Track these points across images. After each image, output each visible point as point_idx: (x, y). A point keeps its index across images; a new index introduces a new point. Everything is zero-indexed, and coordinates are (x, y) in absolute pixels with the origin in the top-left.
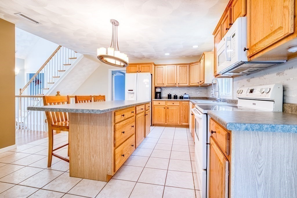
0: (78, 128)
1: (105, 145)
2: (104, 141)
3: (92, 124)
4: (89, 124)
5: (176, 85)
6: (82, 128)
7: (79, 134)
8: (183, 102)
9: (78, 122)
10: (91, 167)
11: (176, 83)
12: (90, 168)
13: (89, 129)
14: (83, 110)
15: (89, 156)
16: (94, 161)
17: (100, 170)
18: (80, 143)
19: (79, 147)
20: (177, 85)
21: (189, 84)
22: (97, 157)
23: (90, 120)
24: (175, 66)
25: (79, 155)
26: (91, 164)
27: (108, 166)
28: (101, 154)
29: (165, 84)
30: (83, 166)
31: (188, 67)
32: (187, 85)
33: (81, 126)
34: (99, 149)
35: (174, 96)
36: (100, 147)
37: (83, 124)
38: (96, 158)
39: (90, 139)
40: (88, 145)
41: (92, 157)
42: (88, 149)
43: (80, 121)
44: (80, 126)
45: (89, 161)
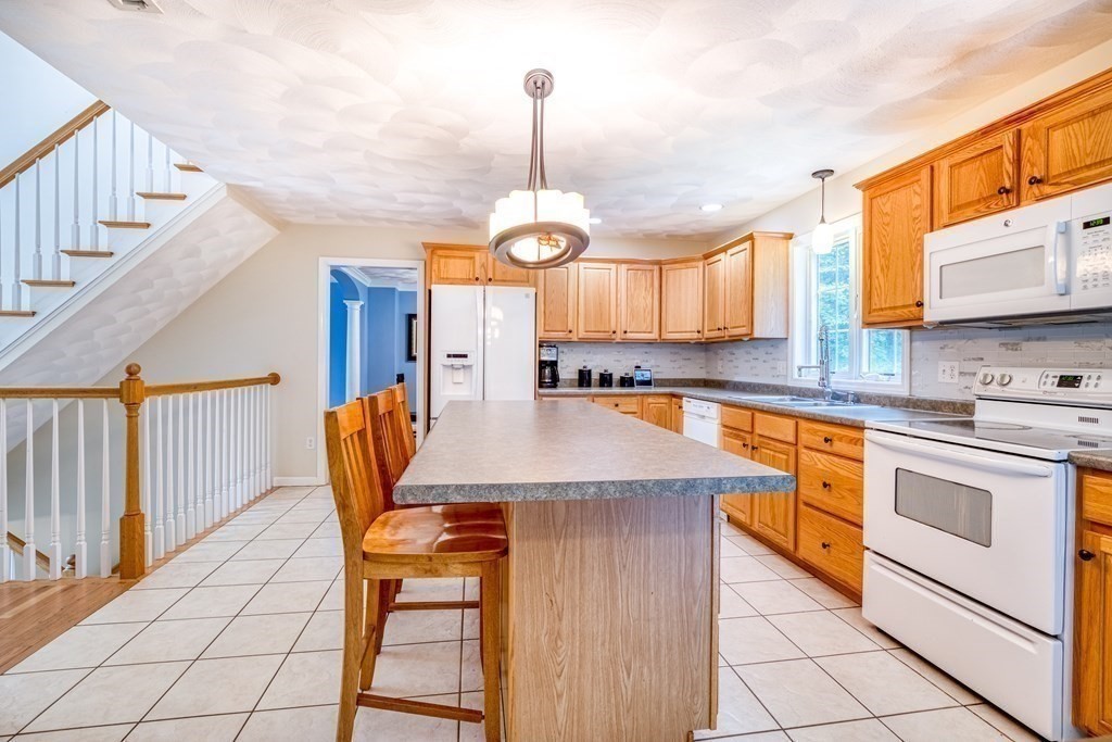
0: (558, 557)
1: (681, 611)
2: (680, 596)
3: (626, 530)
4: (610, 534)
5: (613, 336)
6: (578, 551)
7: (558, 581)
8: (650, 400)
9: (558, 529)
10: (618, 715)
11: (614, 329)
12: (611, 725)
13: (610, 553)
14: (720, 479)
15: (608, 674)
16: (634, 685)
17: (660, 721)
18: (564, 622)
19: (559, 643)
20: (618, 337)
21: (660, 336)
22: (645, 670)
23: (617, 512)
24: (613, 266)
25: (559, 676)
26: (617, 706)
27: (692, 697)
28: (664, 651)
29: (575, 331)
30: (578, 721)
31: (656, 274)
32: (654, 335)
33: (569, 546)
34: (658, 631)
35: (601, 375)
36: (663, 625)
37: (582, 537)
38: (642, 674)
39: (614, 599)
40: (606, 623)
41: (623, 675)
42: (603, 644)
43: (566, 524)
44: (565, 544)
45: (609, 695)
